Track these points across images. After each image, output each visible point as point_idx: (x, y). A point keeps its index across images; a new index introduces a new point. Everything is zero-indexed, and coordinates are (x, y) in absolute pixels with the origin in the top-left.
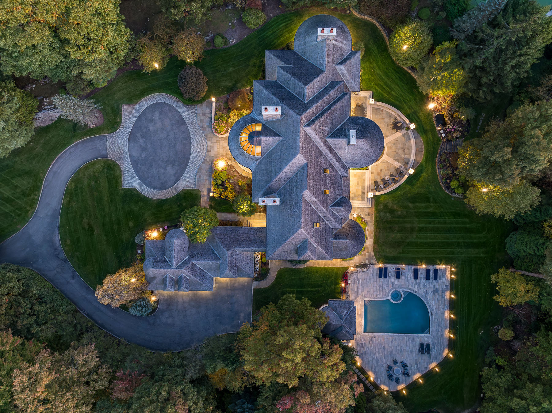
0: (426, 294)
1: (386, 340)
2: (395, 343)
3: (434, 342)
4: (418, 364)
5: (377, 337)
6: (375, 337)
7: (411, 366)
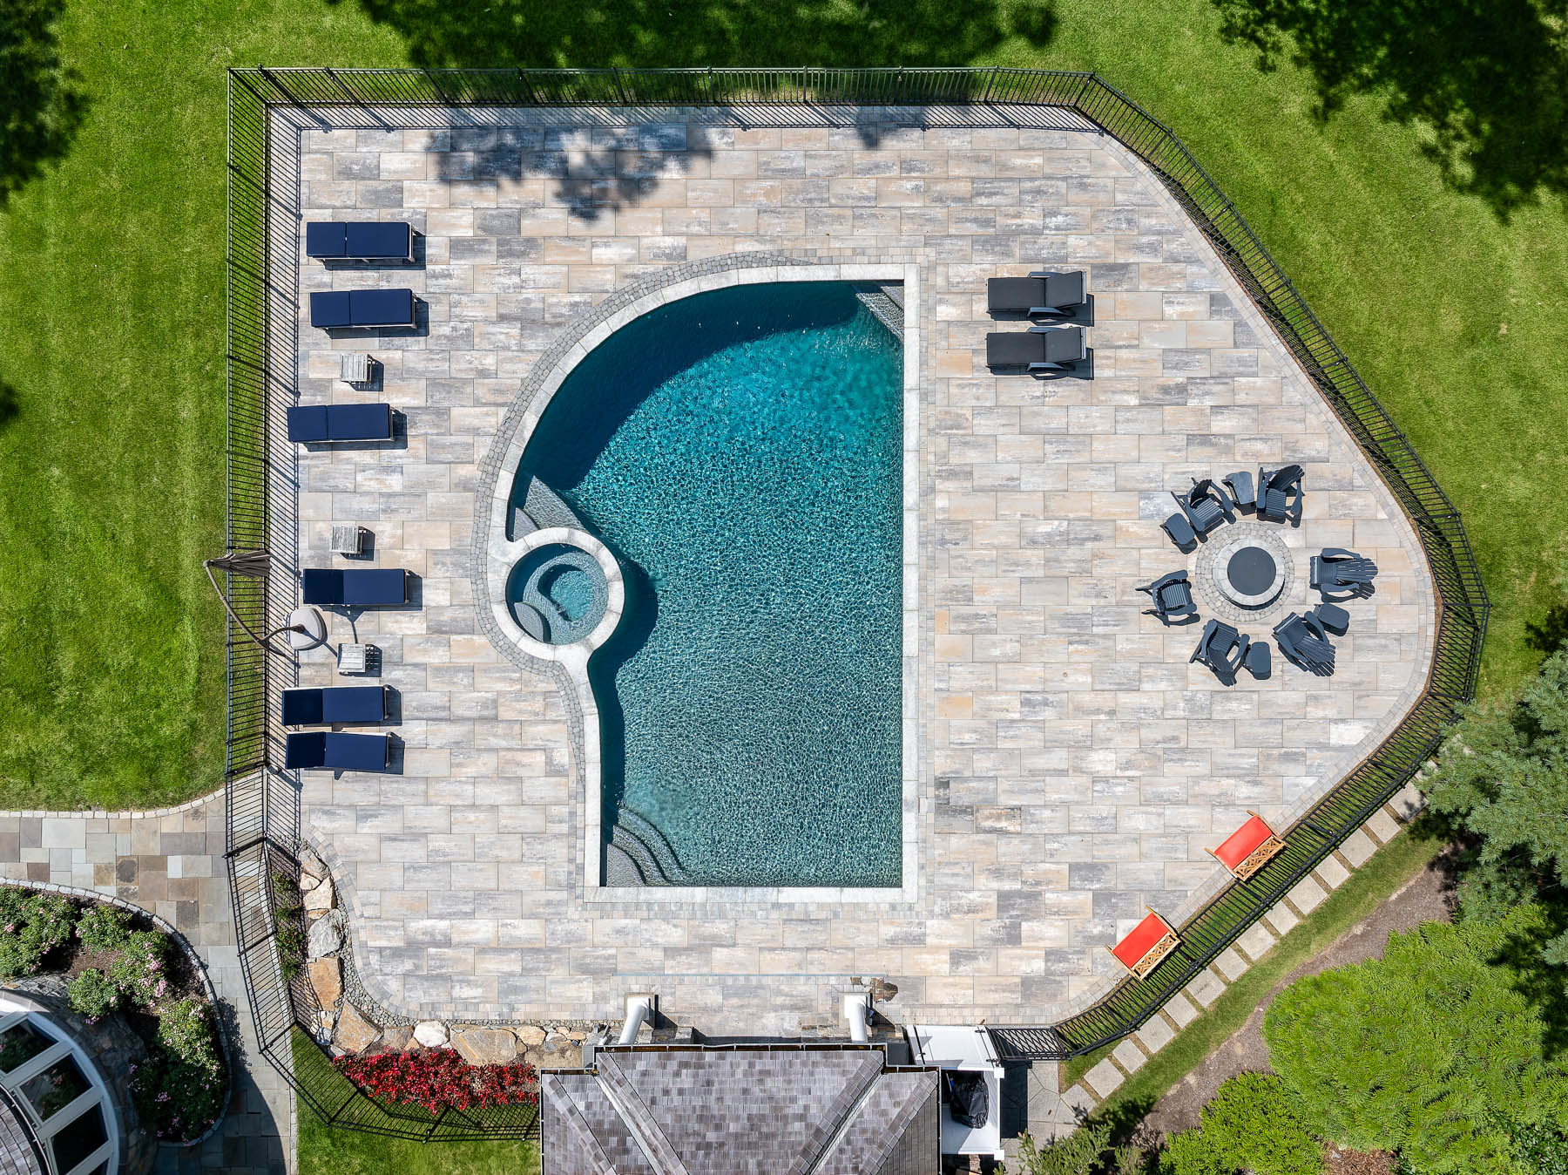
0: (529, 321)
1: (962, 677)
2: (992, 593)
3: (975, 240)
4: (1180, 378)
5: (942, 764)
6: (943, 783)
7: (1205, 439)
